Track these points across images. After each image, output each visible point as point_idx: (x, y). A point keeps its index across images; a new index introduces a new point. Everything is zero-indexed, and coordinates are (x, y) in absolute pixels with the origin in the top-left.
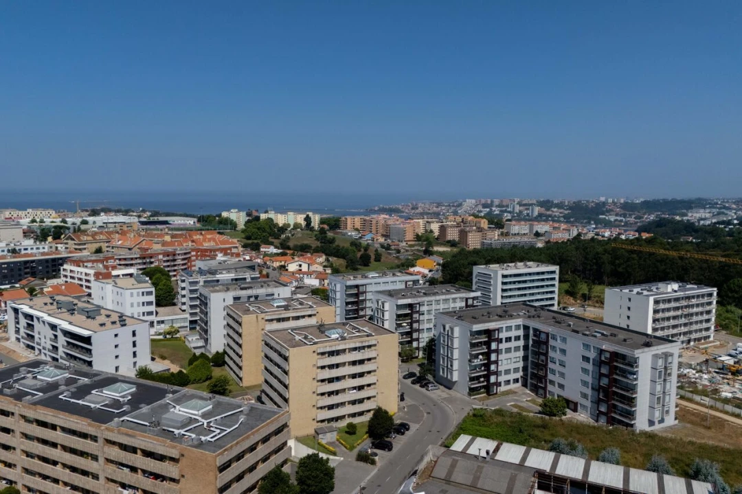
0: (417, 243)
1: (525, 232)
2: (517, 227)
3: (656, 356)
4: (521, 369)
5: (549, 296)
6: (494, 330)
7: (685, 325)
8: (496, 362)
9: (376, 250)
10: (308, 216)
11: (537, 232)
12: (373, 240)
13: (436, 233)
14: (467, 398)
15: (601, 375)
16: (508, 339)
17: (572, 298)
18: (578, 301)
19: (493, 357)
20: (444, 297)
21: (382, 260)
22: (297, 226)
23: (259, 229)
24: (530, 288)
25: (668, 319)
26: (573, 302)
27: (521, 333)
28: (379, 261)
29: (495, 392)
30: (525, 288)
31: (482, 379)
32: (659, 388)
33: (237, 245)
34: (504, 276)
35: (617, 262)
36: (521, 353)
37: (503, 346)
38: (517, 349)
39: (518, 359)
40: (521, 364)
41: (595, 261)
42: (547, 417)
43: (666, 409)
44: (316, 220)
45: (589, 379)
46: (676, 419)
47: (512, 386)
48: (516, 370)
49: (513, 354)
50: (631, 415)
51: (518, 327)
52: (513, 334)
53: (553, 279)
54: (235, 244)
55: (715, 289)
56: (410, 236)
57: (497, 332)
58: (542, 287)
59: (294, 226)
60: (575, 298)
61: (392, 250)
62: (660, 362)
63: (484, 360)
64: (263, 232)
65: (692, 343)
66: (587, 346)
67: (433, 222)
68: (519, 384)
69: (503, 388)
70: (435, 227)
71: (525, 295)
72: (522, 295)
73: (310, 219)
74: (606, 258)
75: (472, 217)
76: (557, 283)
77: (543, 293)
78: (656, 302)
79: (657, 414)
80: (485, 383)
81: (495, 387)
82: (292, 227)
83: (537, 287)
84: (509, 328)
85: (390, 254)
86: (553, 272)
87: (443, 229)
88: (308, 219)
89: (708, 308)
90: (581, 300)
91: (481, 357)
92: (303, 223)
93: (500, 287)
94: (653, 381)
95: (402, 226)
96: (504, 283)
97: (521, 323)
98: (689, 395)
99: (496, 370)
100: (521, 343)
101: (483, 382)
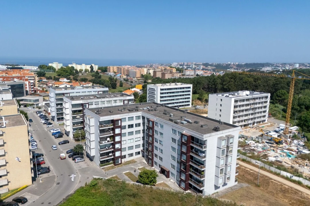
0: (142, 78)
1: (192, 74)
2: (188, 72)
3: (221, 139)
4: (141, 145)
5: (187, 100)
6: (118, 120)
7: (252, 114)
8: (120, 142)
9: (121, 81)
10: (92, 66)
11: (197, 74)
12: (121, 77)
13: (152, 75)
14: (98, 167)
15: (182, 153)
16: (131, 126)
17: (200, 101)
18: (203, 103)
19: (117, 139)
20: (108, 99)
21: (123, 86)
22: (86, 71)
23: (64, 71)
24: (176, 96)
25: (243, 111)
26: (201, 103)
27: (141, 121)
28: (122, 86)
29: (120, 162)
30: (173, 96)
31: (111, 154)
32: (222, 162)
33: (34, 76)
34: (162, 90)
35: (224, 83)
36: (141, 135)
37: (127, 131)
38: (138, 132)
39: (139, 139)
40: (141, 142)
41: (213, 83)
42: (142, 185)
43: (227, 177)
44: (96, 68)
45: (176, 155)
46: (236, 181)
47: (135, 157)
48: (137, 146)
49: (134, 136)
50: (201, 183)
51: (138, 117)
52: (134, 122)
53: (189, 91)
54: (33, 75)
55: (269, 94)
56: (138, 75)
57: (120, 121)
58: (183, 95)
59: (85, 71)
60: (202, 101)
61: (129, 81)
62: (224, 143)
63: (111, 141)
64: (67, 72)
65: (255, 124)
66: (174, 131)
67: (151, 69)
68: (141, 155)
69: (128, 159)
70: (151, 72)
71: (174, 100)
72: (172, 100)
73: (93, 67)
74: (219, 81)
75: (169, 67)
76: (191, 93)
77: (184, 98)
78: (236, 101)
79: (221, 181)
80: (113, 157)
81: (120, 159)
82: (84, 71)
83: (180, 95)
84: (131, 119)
85: (127, 83)
86: (189, 88)
87: (155, 72)
88: (92, 67)
89: (265, 105)
90: (205, 102)
91: (108, 139)
92: (90, 69)
93: (159, 95)
94: (218, 157)
95: (135, 70)
96: (161, 93)
97: (141, 115)
98: (249, 159)
99: (120, 148)
100: (141, 128)
101: (111, 156)
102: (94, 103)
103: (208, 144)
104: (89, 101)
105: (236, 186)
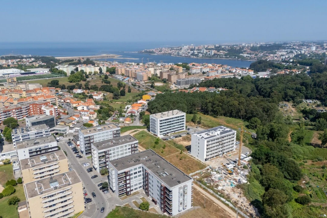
0: (149, 81)
1: (199, 72)
2: (195, 70)
3: (180, 188)
4: (142, 183)
5: (181, 125)
6: (128, 172)
7: (221, 148)
8: (129, 183)
9: (129, 87)
10: (100, 67)
11: (203, 72)
12: (129, 81)
13: (159, 75)
14: (118, 197)
15: (161, 194)
16: (136, 173)
17: (193, 123)
18: (196, 124)
19: (128, 182)
20: (121, 146)
22: (95, 73)
23: (75, 77)
24: (172, 124)
26: (194, 125)
27: (141, 169)
28: (130, 92)
29: (130, 194)
30: (171, 124)
31: (124, 190)
32: (181, 199)
33: (55, 98)
34: (161, 121)
36: (142, 177)
37: (133, 176)
38: (139, 176)
39: (141, 179)
40: (142, 181)
42: (142, 210)
43: (185, 205)
44: (104, 70)
45: (159, 194)
46: (192, 206)
47: (138, 189)
48: (140, 183)
49: (138, 178)
50: (171, 210)
51: (140, 168)
52: (137, 171)
53: (183, 119)
55: (236, 131)
56: (145, 78)
57: (129, 172)
58: (178, 122)
59: (94, 73)
60: (195, 123)
61: (137, 86)
62: (182, 190)
63: (124, 183)
64: (78, 78)
65: (225, 154)
66: (158, 182)
67: (158, 70)
68: (142, 188)
69: (134, 191)
70: (158, 72)
71: (171, 127)
72: (169, 127)
73: (101, 69)
75: (176, 66)
76: (185, 122)
77: (179, 125)
78: (208, 142)
79: (181, 208)
80: (126, 191)
81: (130, 192)
82: (93, 73)
83: (176, 123)
84: (136, 169)
85: (135, 88)
87: (161, 73)
88: (100, 69)
89: (233, 139)
91: (123, 182)
92: (99, 71)
94: (179, 197)
95: (141, 74)
96: (160, 124)
97: (141, 166)
98: (206, 188)
99: (130, 186)
100: (142, 173)
101: (125, 191)
102: (112, 150)
103: (173, 192)
104: (109, 149)
105: (191, 208)
